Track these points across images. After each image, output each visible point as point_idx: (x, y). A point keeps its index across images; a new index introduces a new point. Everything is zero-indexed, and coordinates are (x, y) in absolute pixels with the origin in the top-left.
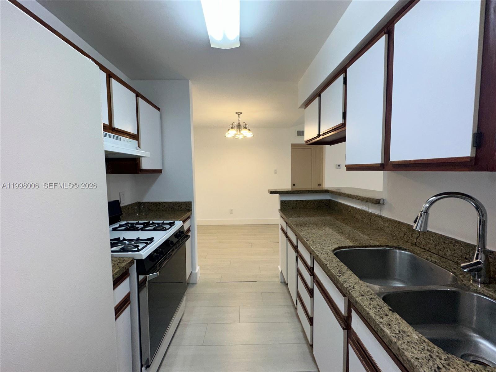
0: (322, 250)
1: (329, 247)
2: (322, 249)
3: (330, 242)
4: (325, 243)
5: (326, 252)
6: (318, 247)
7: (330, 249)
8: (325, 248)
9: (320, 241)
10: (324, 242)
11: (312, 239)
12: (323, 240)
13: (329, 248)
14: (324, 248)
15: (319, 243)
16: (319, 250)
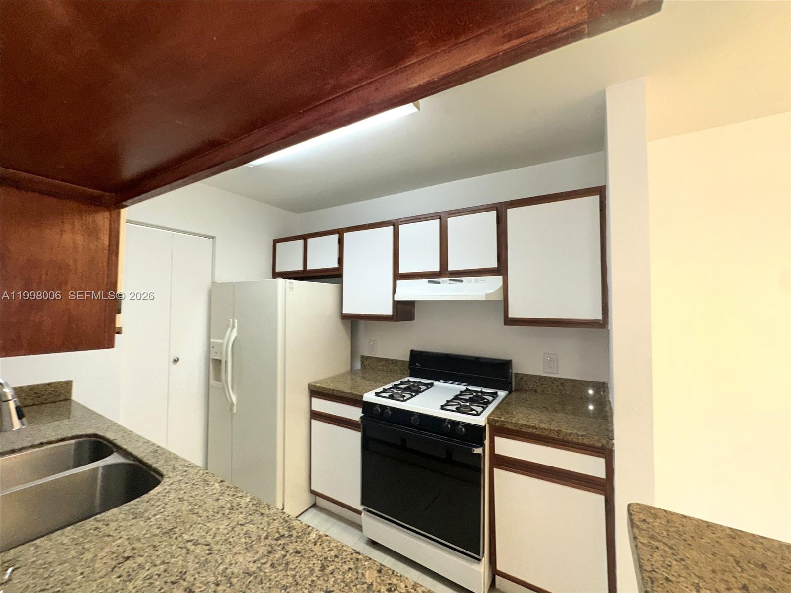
0: (185, 471)
1: (171, 484)
2: (185, 474)
3: (167, 500)
4: (181, 489)
5: (176, 471)
6: (194, 474)
7: (167, 480)
8: (179, 478)
9: (193, 494)
10: (182, 492)
11: (214, 491)
12: (186, 498)
13: (171, 482)
14: (181, 478)
15: (193, 484)
16: (191, 470)
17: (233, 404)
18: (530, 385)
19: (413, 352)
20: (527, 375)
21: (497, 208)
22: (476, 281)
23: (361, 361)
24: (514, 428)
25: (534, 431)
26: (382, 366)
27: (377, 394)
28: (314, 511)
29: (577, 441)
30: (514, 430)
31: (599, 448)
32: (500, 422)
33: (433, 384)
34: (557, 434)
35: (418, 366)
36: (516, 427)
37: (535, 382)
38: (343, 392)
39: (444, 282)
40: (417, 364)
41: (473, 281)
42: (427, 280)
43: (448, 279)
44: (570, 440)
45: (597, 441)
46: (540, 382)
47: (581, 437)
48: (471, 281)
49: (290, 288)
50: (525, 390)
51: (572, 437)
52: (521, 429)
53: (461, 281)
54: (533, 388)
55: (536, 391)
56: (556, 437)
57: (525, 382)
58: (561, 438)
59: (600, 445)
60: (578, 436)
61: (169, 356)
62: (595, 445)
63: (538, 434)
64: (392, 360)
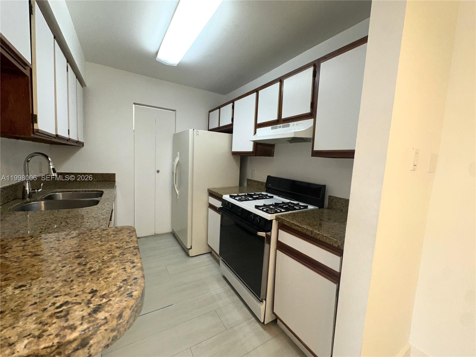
17: (177, 195)
18: (338, 206)
19: (269, 177)
20: (336, 198)
21: (315, 64)
22: (297, 125)
23: (247, 182)
24: (288, 225)
25: (298, 228)
26: (256, 185)
27: (231, 196)
28: (209, 255)
29: (322, 240)
30: (287, 226)
31: (336, 248)
32: (281, 220)
33: (273, 197)
34: (310, 233)
35: (270, 186)
36: (289, 224)
37: (342, 203)
38: (218, 194)
39: (280, 127)
40: (270, 184)
41: (295, 125)
42: (271, 127)
43: (282, 125)
44: (319, 238)
45: (335, 243)
46: (345, 203)
47: (325, 238)
48: (294, 124)
49: (196, 134)
50: (334, 209)
51: (320, 236)
52: (291, 226)
53: (289, 126)
54: (340, 208)
55: (342, 211)
56: (310, 235)
57: (335, 202)
58: (313, 236)
59: (337, 246)
60: (323, 236)
61: (155, 169)
62: (334, 245)
63: (300, 231)
64: (261, 182)
